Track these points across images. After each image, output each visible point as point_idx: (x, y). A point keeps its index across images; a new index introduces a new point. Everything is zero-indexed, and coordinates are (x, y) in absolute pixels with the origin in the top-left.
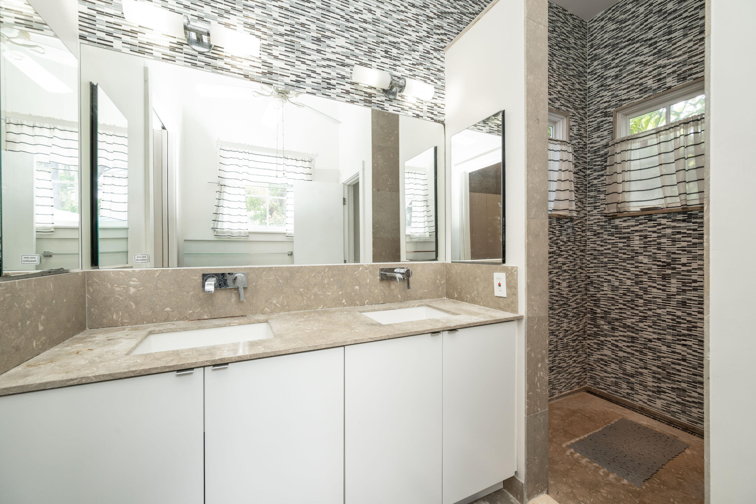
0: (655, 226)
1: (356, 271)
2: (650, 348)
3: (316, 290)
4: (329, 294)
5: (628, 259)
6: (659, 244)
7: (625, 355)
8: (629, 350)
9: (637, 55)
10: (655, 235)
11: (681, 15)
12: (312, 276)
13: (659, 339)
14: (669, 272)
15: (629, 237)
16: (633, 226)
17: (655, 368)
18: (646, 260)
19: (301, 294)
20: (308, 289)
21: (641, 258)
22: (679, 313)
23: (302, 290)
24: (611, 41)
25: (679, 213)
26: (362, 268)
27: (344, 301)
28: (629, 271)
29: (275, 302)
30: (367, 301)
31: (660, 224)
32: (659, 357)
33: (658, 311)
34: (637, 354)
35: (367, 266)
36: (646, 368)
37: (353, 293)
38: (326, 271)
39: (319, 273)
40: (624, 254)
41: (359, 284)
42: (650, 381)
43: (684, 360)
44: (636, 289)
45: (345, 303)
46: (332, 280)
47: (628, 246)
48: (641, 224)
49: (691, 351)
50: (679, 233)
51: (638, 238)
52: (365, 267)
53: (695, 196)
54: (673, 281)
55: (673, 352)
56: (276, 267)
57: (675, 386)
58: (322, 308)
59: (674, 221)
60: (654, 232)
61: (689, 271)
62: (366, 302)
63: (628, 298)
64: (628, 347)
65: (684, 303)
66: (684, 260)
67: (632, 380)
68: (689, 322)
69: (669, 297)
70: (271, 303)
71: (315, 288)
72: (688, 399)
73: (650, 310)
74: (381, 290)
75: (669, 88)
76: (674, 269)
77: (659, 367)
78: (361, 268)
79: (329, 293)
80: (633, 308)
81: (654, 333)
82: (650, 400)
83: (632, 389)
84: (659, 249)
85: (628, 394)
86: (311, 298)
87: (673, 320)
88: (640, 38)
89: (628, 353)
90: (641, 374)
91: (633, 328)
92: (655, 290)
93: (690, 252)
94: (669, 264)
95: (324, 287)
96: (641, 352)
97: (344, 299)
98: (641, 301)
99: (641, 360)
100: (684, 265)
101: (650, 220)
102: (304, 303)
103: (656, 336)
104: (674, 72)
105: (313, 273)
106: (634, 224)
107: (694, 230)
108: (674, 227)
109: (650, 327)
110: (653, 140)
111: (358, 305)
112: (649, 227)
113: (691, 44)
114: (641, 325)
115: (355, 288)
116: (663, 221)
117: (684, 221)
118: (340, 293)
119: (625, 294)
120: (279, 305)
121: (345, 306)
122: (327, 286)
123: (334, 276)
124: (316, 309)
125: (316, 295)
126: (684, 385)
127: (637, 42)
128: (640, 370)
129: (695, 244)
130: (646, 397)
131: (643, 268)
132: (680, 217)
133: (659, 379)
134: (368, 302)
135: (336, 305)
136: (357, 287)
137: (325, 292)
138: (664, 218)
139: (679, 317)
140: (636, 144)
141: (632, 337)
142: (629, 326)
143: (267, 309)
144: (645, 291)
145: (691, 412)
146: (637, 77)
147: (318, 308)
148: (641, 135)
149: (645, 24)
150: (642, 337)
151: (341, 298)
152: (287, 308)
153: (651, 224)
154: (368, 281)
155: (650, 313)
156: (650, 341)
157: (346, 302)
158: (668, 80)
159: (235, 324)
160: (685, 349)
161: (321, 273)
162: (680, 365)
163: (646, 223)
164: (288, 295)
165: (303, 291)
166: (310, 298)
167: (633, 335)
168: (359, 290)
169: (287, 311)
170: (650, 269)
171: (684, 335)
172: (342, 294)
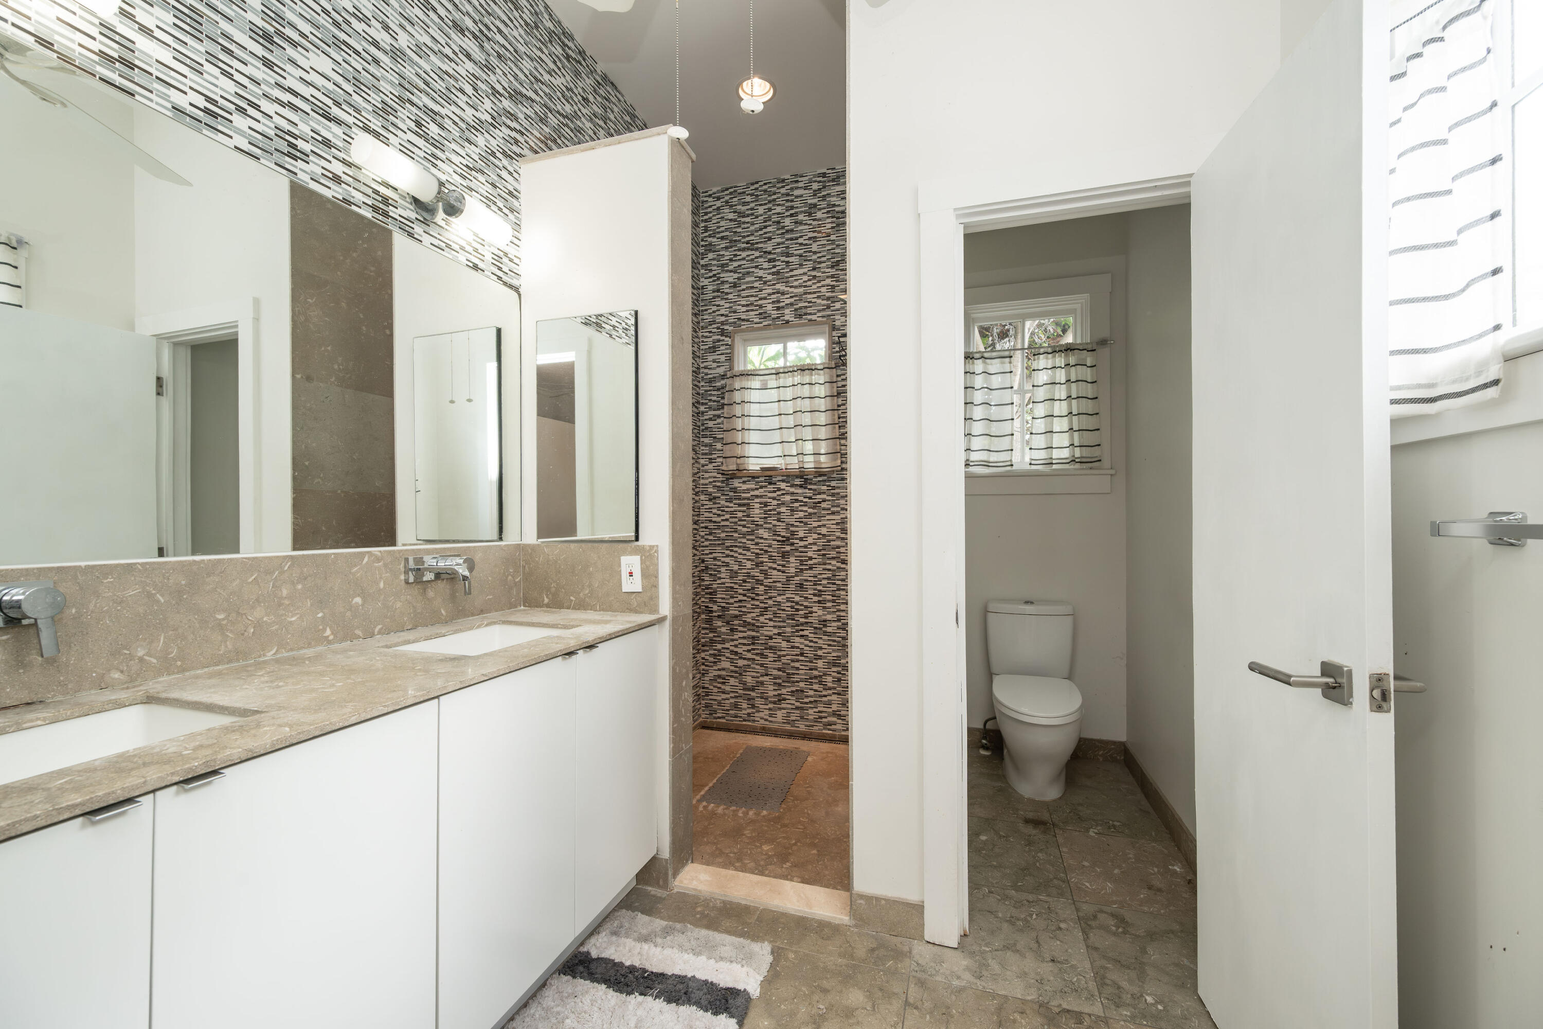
0: (775, 492)
1: (355, 566)
2: (771, 648)
3: (258, 613)
4: (294, 619)
5: (749, 533)
6: (779, 513)
7: (746, 662)
8: (749, 655)
9: (756, 267)
10: (775, 502)
11: (797, 239)
12: (250, 580)
13: (779, 634)
14: (788, 548)
15: (748, 504)
16: (753, 490)
17: (775, 672)
18: (766, 535)
19: (220, 627)
20: (238, 613)
21: (761, 531)
22: (797, 598)
23: (221, 616)
24: (727, 233)
25: (797, 477)
26: (369, 558)
27: (328, 632)
28: (748, 549)
29: (141, 653)
30: (380, 627)
31: (779, 489)
32: (780, 656)
33: (779, 599)
34: (758, 658)
35: (379, 554)
36: (767, 675)
37: (348, 614)
38: (286, 568)
39: (269, 572)
40: (744, 526)
41: (363, 594)
42: (771, 691)
43: (802, 654)
44: (756, 573)
45: (331, 637)
46: (300, 587)
47: (748, 516)
48: (761, 487)
49: (807, 642)
50: (797, 501)
51: (757, 506)
52: (376, 556)
53: (811, 458)
54: (792, 559)
55: (793, 647)
56: (147, 563)
57: (794, 689)
58: (275, 654)
59: (792, 486)
60: (774, 499)
61: (805, 547)
62: (376, 630)
63: (748, 586)
64: (749, 651)
65: (801, 586)
66: (801, 534)
67: (753, 694)
68: (806, 607)
69: (789, 579)
70: (131, 657)
71: (258, 609)
72: (806, 700)
73: (770, 598)
74: (410, 603)
75: (788, 322)
76: (792, 544)
77: (779, 670)
78: (366, 560)
79: (292, 617)
80: (753, 599)
81: (774, 627)
82: (771, 715)
83: (753, 706)
84: (779, 520)
85: (749, 714)
86: (246, 634)
87: (792, 607)
88: (760, 246)
89: (749, 659)
90: (762, 683)
91: (753, 625)
92: (775, 572)
93: (806, 524)
94: (788, 539)
95: (280, 605)
96: (762, 655)
97: (328, 629)
98: (762, 588)
99: (762, 665)
100: (801, 539)
101: (770, 483)
102: (226, 647)
103: (776, 631)
104: (792, 304)
105: (252, 575)
106: (753, 486)
107: (810, 498)
108: (793, 493)
109: (770, 620)
110: (772, 383)
111: (360, 637)
112: (770, 492)
113: (805, 278)
114: (762, 619)
115: (354, 602)
116: (783, 485)
117: (801, 486)
118: (320, 615)
119: (744, 581)
120: (154, 661)
121: (329, 642)
122: (287, 602)
123: (306, 579)
124: (260, 657)
125: (258, 625)
126: (802, 684)
127: (757, 249)
128: (761, 679)
129: (810, 514)
130: (767, 712)
131: (763, 544)
132: (798, 482)
133: (779, 684)
134: (382, 628)
135: (309, 644)
136: (358, 600)
137: (282, 615)
138: (783, 481)
139: (797, 603)
140: (756, 383)
141: (753, 637)
142: (749, 624)
143: (116, 675)
144: (765, 573)
145: (808, 715)
146: (757, 296)
147: (264, 655)
148: (761, 373)
149: (765, 230)
150: (762, 635)
151: (321, 627)
152: (179, 663)
153: (771, 488)
154: (382, 585)
155: (770, 602)
156: (771, 638)
157: (332, 633)
158: (787, 311)
159: (39, 722)
160: (802, 640)
161: (274, 572)
162: (798, 661)
163: (766, 487)
164: (180, 631)
165: (223, 619)
166: (243, 634)
167: (754, 634)
168: (362, 605)
169: (178, 673)
170: (770, 546)
171: (802, 624)
172: (323, 618)
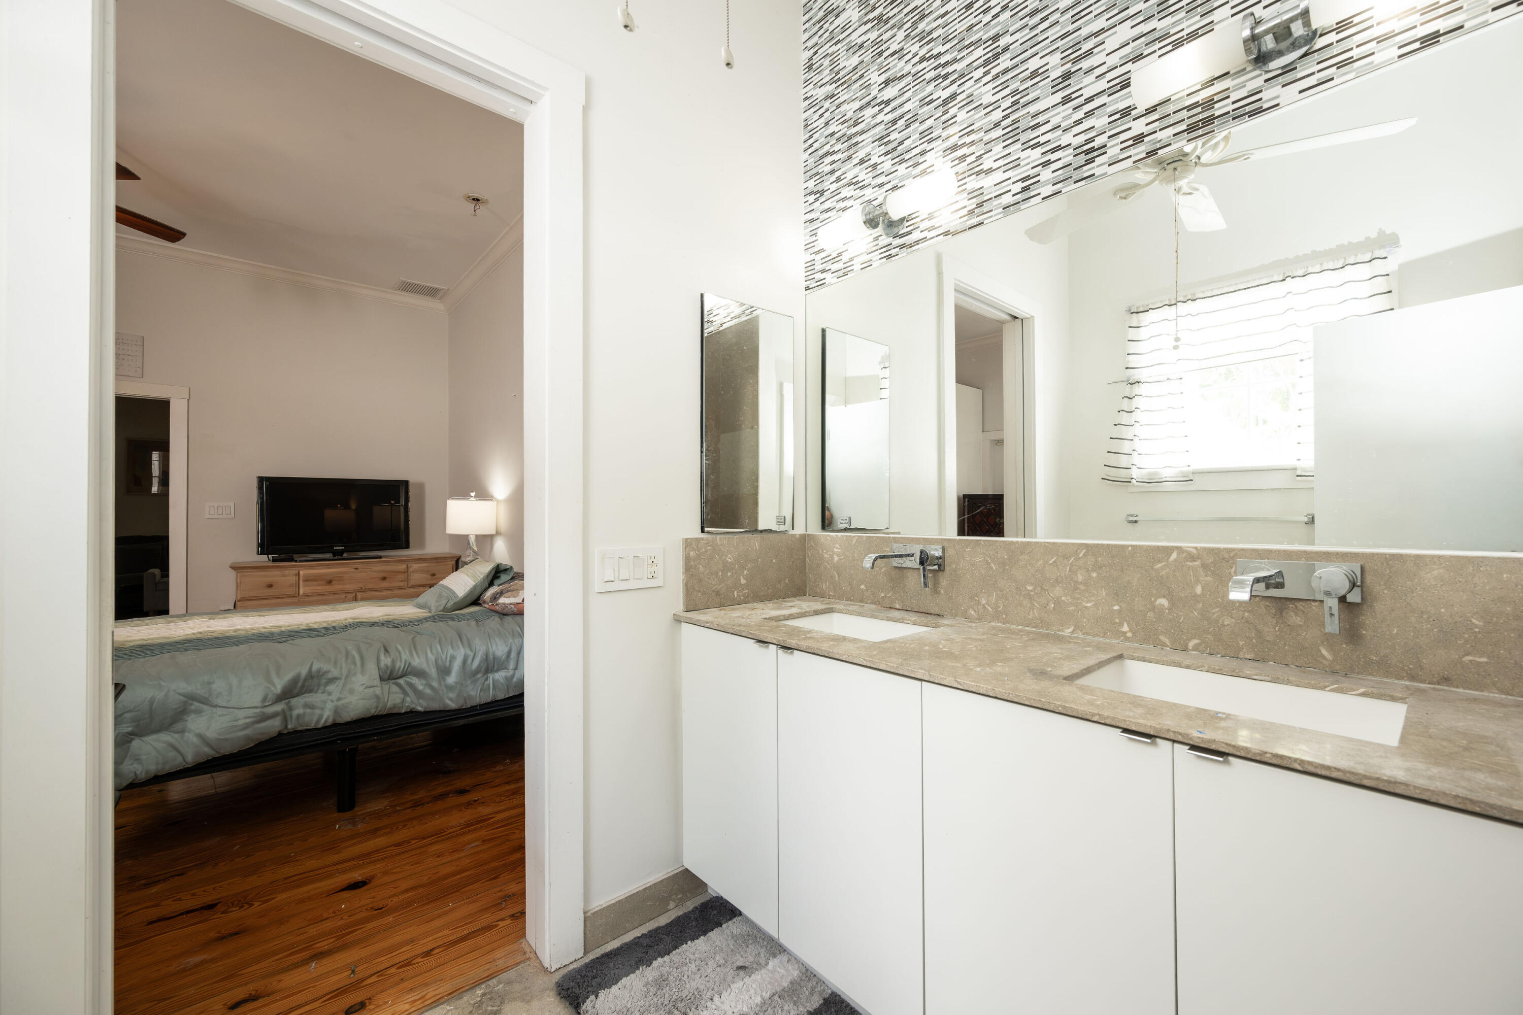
1: (1159, 562)
3: (1057, 591)
4: (1089, 605)
12: (1051, 562)
19: (1031, 598)
20: (1042, 588)
23: (1030, 588)
26: (1178, 554)
27: (1125, 628)
29: (984, 602)
30: (1196, 641)
35: (1195, 551)
37: (1150, 614)
38: (1081, 555)
39: (1066, 557)
41: (1169, 595)
45: (1129, 635)
46: (1094, 575)
52: (1189, 554)
56: (986, 541)
58: (1072, 632)
62: (1191, 644)
70: (979, 603)
71: (1057, 588)
74: (1247, 622)
78: (1174, 556)
79: (1087, 602)
86: (1048, 607)
95: (1076, 589)
97: (1125, 625)
102: (1033, 613)
105: (1052, 558)
111: (1167, 646)
115: (1157, 603)
118: (1116, 608)
120: (991, 610)
121: (1127, 639)
122: (1082, 587)
123: (1100, 568)
124: (1059, 631)
125: (1058, 602)
134: (1199, 644)
135: (1105, 633)
136: (1163, 602)
137: (1078, 599)
143: (973, 613)
147: (1063, 631)
151: (1117, 620)
152: (1004, 616)
154: (1199, 590)
157: (1131, 631)
161: (1070, 557)
164: (1005, 592)
165: (1032, 591)
166: (1045, 607)
168: (1170, 609)
169: (1003, 623)
172: (1120, 611)
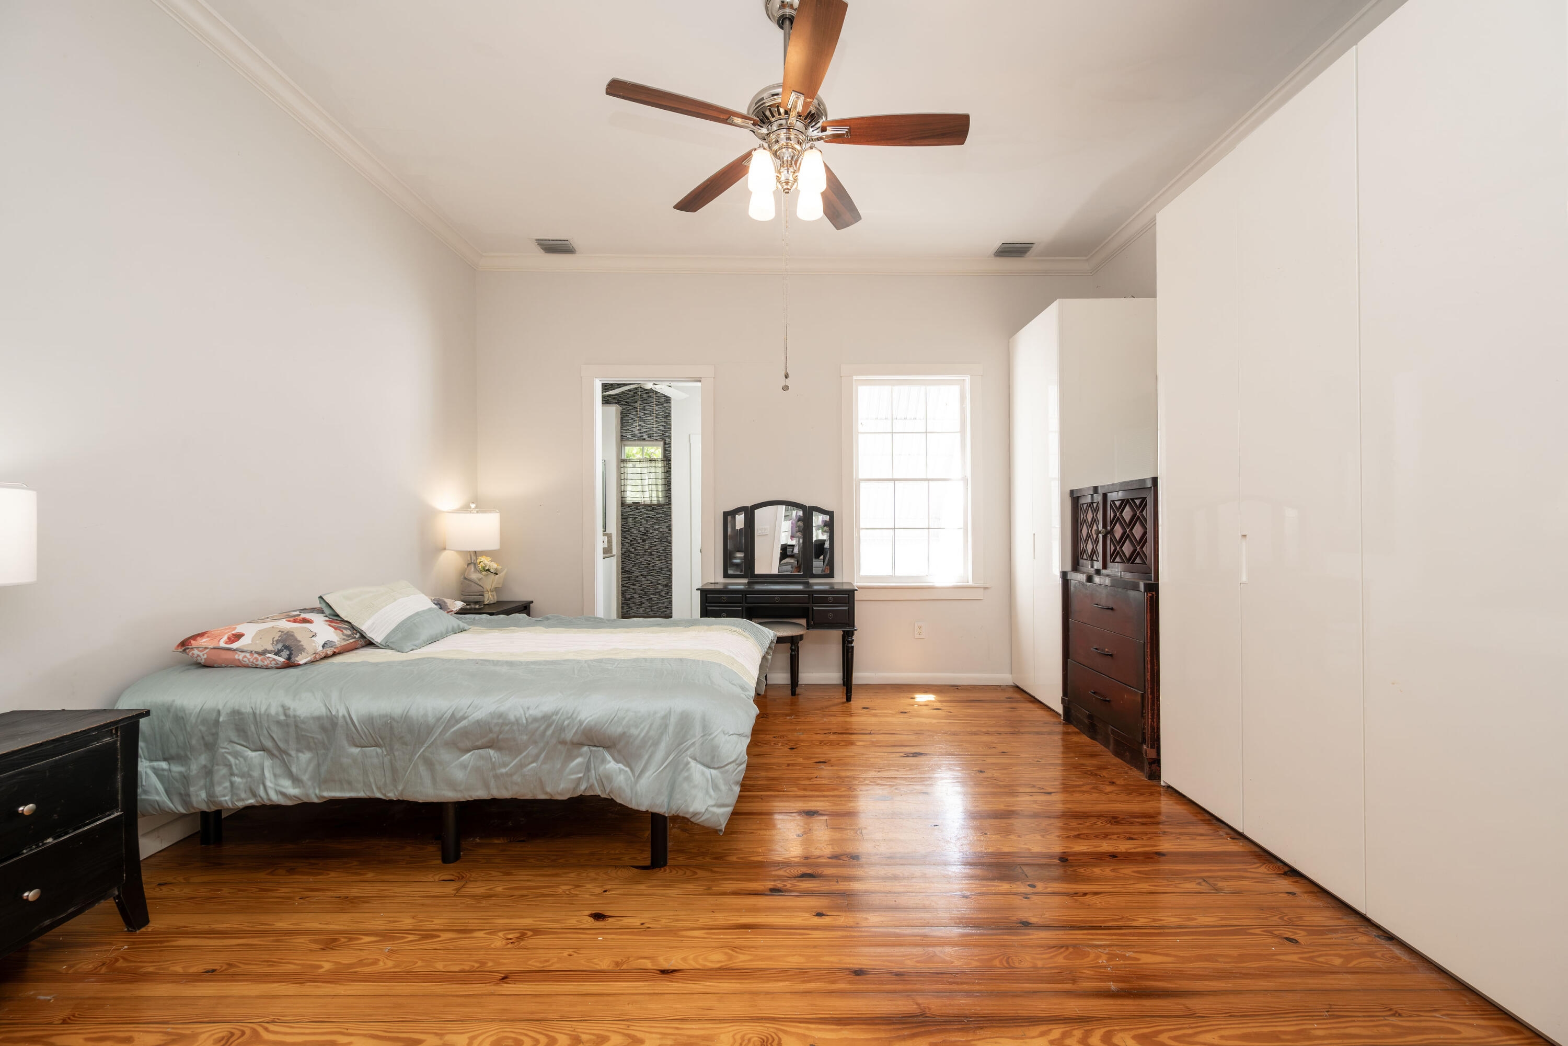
0: (639, 513)
2: (637, 581)
5: (626, 531)
6: (641, 522)
7: (626, 588)
8: (627, 585)
9: (630, 413)
10: (639, 517)
11: (649, 403)
13: (641, 575)
14: (645, 537)
15: (627, 518)
16: (629, 512)
17: (640, 592)
18: (635, 532)
21: (633, 530)
22: (649, 559)
24: (616, 397)
25: (649, 506)
28: (627, 538)
31: (641, 512)
32: (641, 585)
33: (641, 559)
34: (631, 586)
36: (635, 593)
40: (625, 528)
42: (637, 600)
43: (651, 583)
44: (630, 549)
47: (627, 523)
48: (633, 511)
49: (654, 578)
50: (649, 517)
51: (631, 519)
53: (655, 499)
54: (647, 542)
55: (647, 580)
57: (648, 598)
59: (647, 510)
60: (638, 516)
61: (653, 537)
63: (627, 554)
64: (627, 583)
65: (651, 554)
66: (651, 532)
67: (629, 602)
68: (653, 562)
69: (645, 551)
72: (653, 603)
73: (637, 559)
75: (645, 439)
76: (647, 536)
77: (641, 590)
80: (629, 560)
81: (639, 572)
82: (637, 611)
83: (629, 608)
84: (641, 525)
85: (627, 611)
87: (647, 563)
88: (632, 404)
89: (627, 587)
90: (633, 597)
91: (629, 572)
92: (639, 548)
93: (653, 527)
94: (645, 533)
96: (633, 584)
98: (633, 555)
99: (633, 589)
100: (651, 534)
101: (637, 509)
103: (640, 574)
104: (646, 432)
106: (629, 510)
107: (655, 516)
108: (647, 514)
109: (637, 569)
110: (638, 465)
112: (637, 513)
113: (653, 421)
114: (633, 569)
116: (643, 510)
117: (651, 511)
119: (625, 552)
126: (651, 596)
127: (630, 406)
128: (633, 595)
129: (655, 523)
130: (636, 610)
131: (634, 536)
132: (649, 508)
133: (641, 597)
138: (643, 508)
139: (649, 561)
140: (630, 464)
141: (629, 577)
142: (627, 571)
144: (635, 549)
145: (654, 609)
146: (630, 426)
148: (633, 460)
149: (634, 398)
150: (634, 576)
153: (637, 511)
155: (637, 561)
156: (637, 577)
158: (644, 434)
160: (652, 577)
162: (650, 586)
163: (635, 510)
167: (629, 575)
170: (637, 537)
171: (651, 570)
